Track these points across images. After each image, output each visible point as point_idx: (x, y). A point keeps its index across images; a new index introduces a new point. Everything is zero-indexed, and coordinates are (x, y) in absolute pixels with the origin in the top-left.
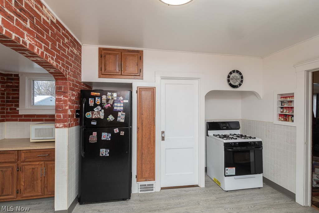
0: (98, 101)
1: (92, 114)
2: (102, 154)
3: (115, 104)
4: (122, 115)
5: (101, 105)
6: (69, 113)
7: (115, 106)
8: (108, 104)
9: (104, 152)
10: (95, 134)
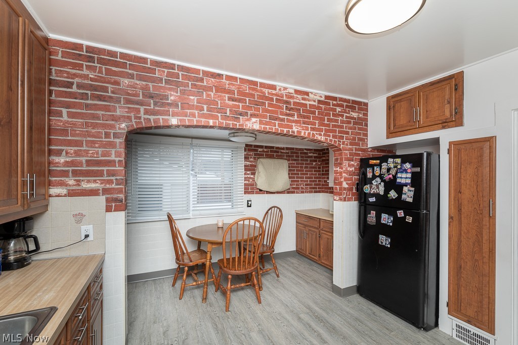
0: (377, 171)
1: (371, 187)
2: (382, 243)
3: (399, 175)
4: (409, 190)
5: (381, 176)
6: (345, 185)
7: (398, 177)
8: (389, 175)
9: (384, 240)
10: (373, 213)
